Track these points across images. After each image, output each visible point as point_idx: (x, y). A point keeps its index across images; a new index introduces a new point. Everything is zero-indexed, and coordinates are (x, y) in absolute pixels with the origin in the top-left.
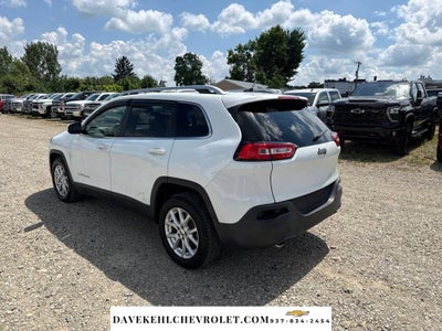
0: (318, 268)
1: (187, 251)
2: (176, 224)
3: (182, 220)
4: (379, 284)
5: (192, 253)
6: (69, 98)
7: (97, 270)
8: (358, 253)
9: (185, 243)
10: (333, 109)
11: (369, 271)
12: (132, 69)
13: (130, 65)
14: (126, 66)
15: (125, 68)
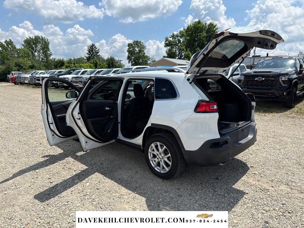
0: (244, 178)
1: (163, 168)
2: (156, 152)
3: (160, 150)
4: (283, 187)
5: (167, 169)
6: (60, 73)
7: (109, 180)
8: (268, 169)
9: (162, 163)
10: (242, 78)
11: (276, 180)
12: (98, 52)
13: (97, 49)
14: (94, 50)
15: (94, 51)
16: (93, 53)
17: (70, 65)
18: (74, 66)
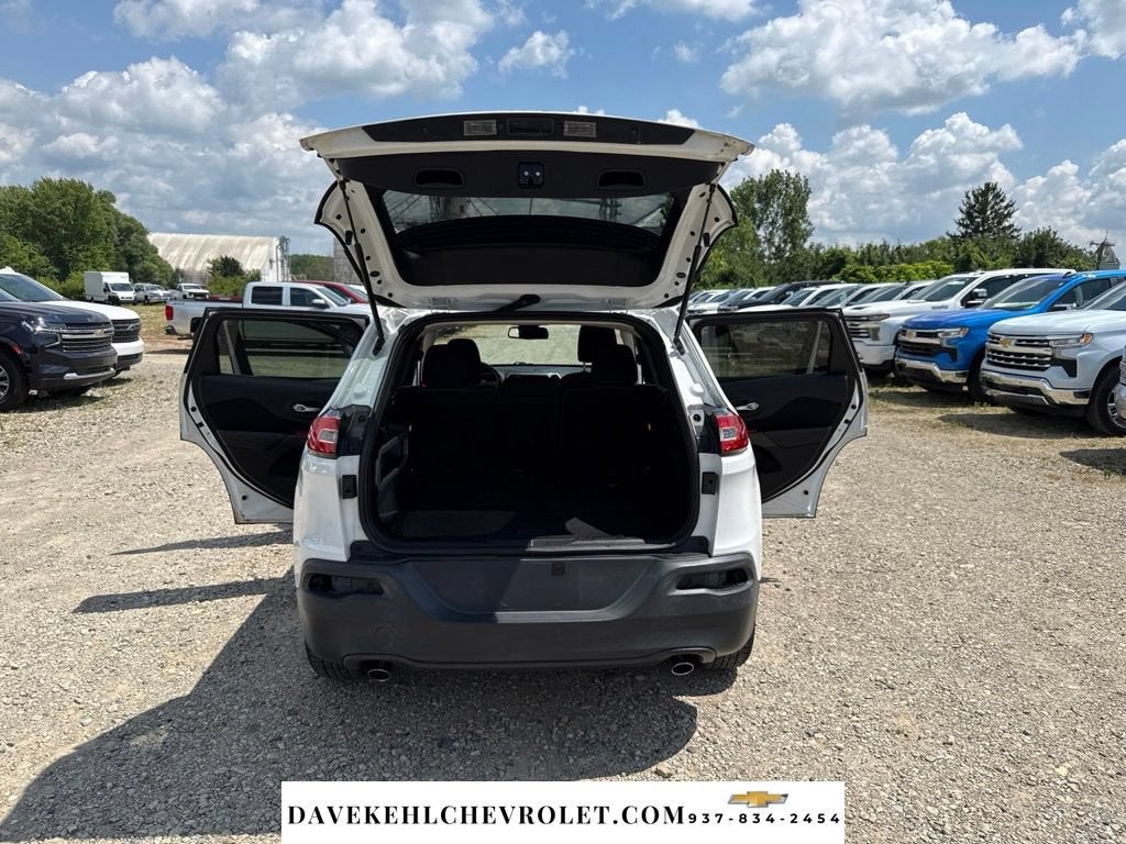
12: (1009, 215)
13: (1004, 204)
14: (992, 208)
15: (989, 213)
16: (985, 220)
17: (860, 270)
18: (874, 274)
